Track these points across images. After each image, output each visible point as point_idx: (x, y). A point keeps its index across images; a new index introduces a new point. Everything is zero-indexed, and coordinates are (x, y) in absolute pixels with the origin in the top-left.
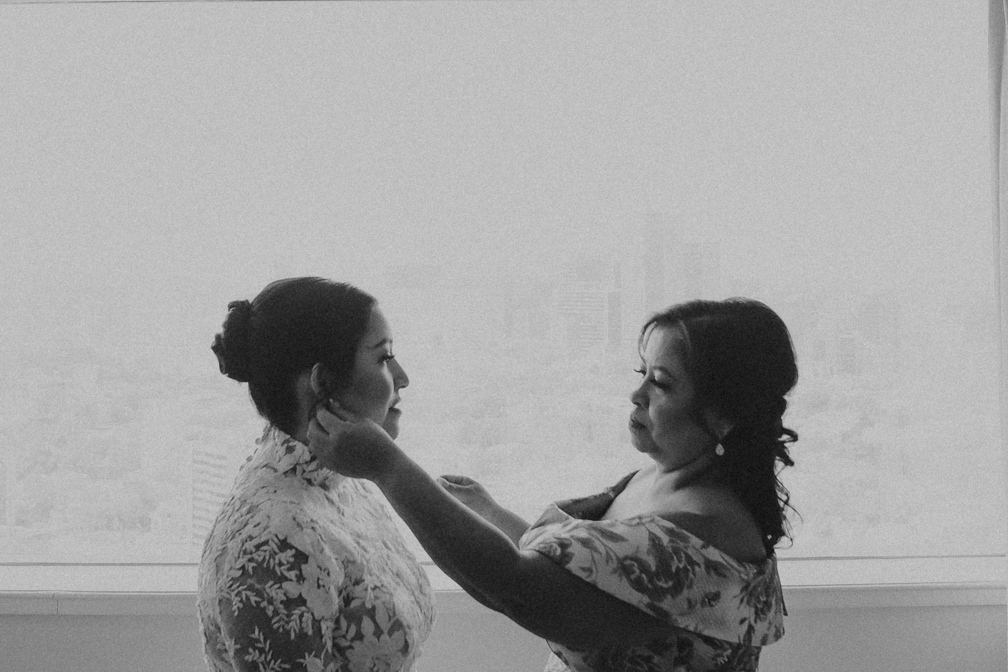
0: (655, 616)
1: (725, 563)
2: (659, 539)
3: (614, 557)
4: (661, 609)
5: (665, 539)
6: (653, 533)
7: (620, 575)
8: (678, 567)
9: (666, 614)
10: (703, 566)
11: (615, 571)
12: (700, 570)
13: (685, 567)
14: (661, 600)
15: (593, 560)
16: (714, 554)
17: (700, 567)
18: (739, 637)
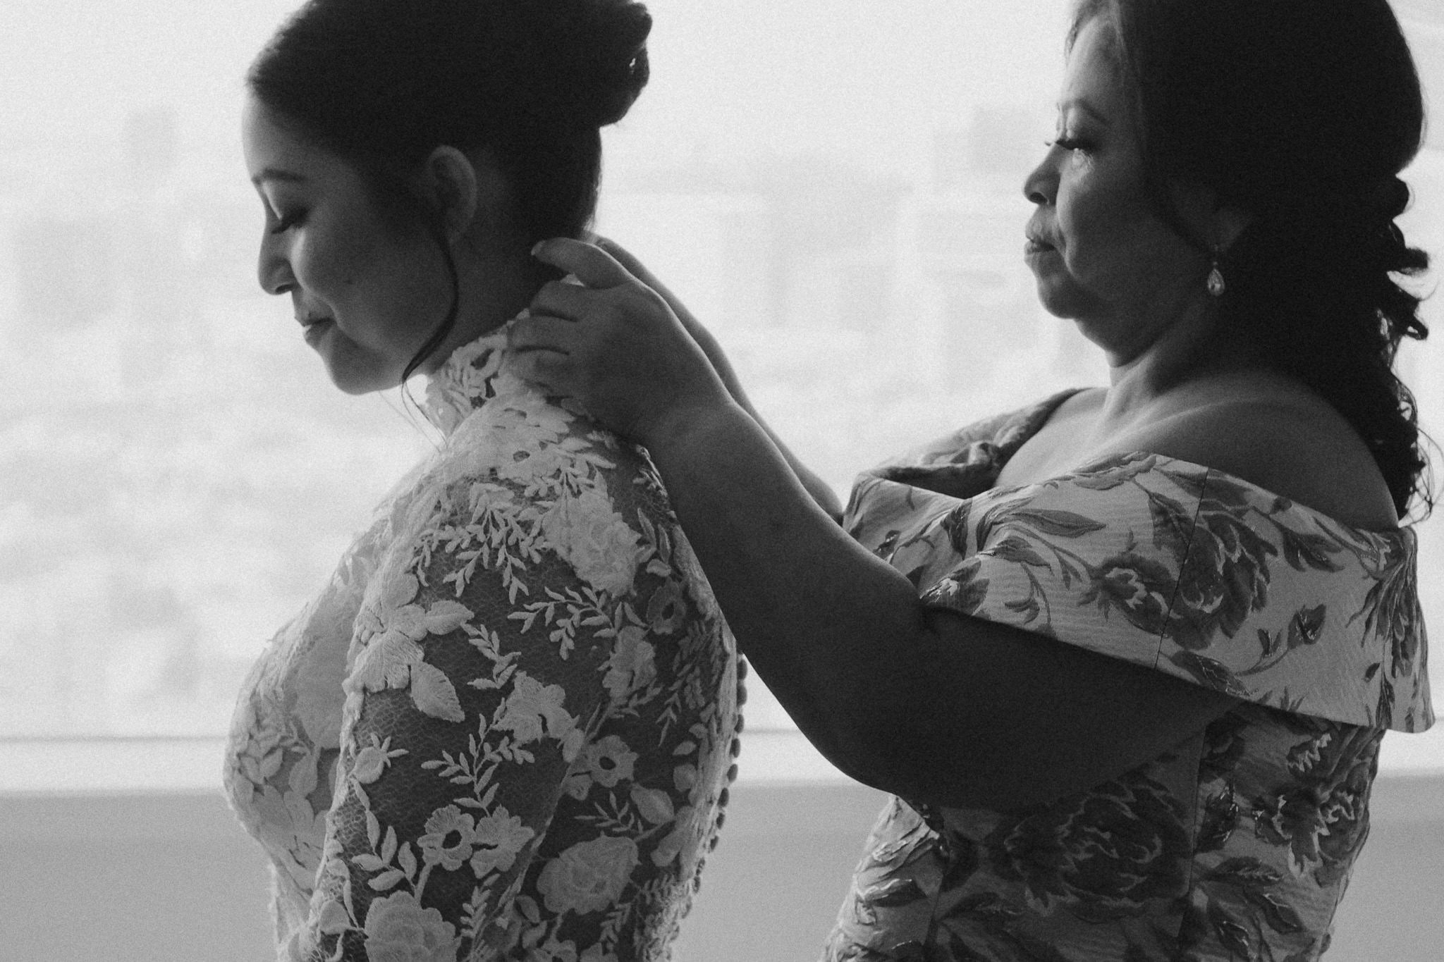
0: (1198, 683)
1: (1323, 534)
2: (1174, 505)
3: (1080, 569)
4: (1208, 662)
5: (1190, 504)
6: (1159, 497)
7: (1104, 604)
8: (1228, 564)
9: (1221, 672)
10: (1280, 550)
11: (1089, 598)
12: (1277, 562)
13: (1242, 558)
14: (1205, 645)
15: (1034, 583)
16: (1303, 518)
17: (1274, 553)
18: (1368, 710)
